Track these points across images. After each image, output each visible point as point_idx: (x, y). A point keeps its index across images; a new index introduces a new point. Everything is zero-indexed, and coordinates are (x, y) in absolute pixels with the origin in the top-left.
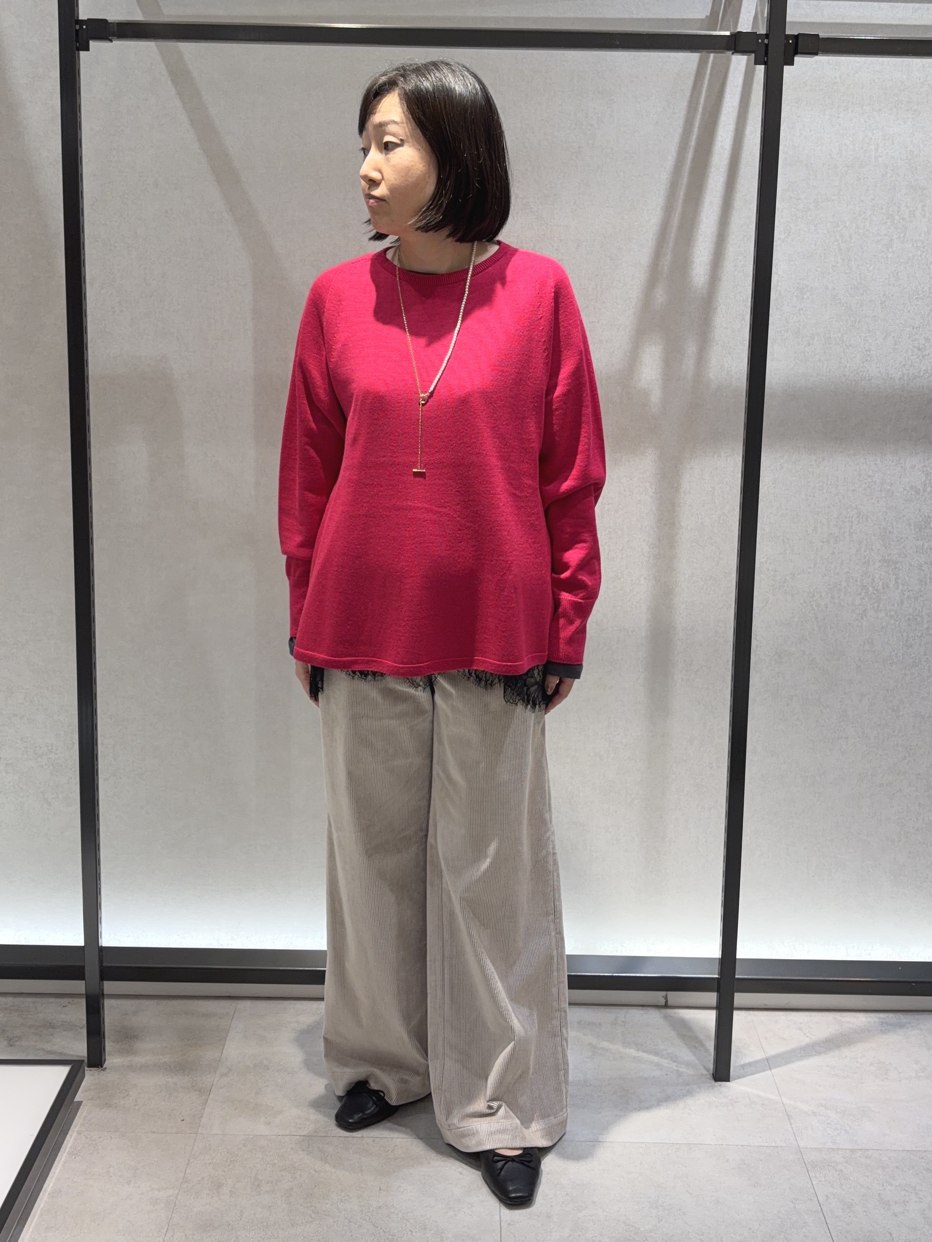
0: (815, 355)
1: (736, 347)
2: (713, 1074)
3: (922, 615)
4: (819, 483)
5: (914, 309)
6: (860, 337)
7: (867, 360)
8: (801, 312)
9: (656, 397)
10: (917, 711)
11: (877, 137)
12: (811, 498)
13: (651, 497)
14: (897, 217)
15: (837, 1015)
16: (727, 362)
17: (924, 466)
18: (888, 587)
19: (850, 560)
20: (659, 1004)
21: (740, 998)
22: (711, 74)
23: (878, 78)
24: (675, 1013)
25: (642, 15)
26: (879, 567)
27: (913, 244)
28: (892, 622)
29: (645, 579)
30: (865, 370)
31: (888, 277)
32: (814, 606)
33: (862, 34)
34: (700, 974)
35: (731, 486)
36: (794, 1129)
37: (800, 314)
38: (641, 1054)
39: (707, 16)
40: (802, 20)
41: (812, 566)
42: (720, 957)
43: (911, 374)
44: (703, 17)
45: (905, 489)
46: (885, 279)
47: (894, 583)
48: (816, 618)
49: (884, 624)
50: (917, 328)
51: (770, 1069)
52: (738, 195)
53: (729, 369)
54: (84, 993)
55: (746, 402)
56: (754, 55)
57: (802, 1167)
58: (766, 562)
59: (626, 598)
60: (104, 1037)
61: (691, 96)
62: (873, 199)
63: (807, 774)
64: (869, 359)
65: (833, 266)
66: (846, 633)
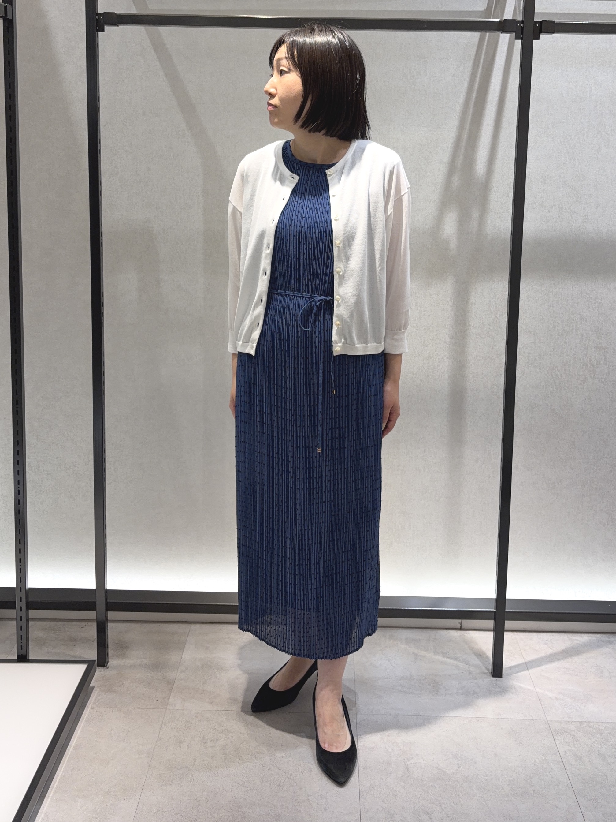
0: (553, 218)
1: (504, 214)
2: (492, 673)
4: (556, 298)
6: (581, 207)
7: (585, 222)
8: (544, 192)
9: (453, 244)
11: (591, 84)
12: (551, 308)
13: (451, 307)
14: (603, 133)
15: (570, 636)
16: (498, 222)
18: (600, 363)
19: (576, 347)
20: (457, 627)
21: (508, 624)
22: (487, 45)
23: (591, 47)
24: (467, 634)
25: (445, 8)
26: (594, 351)
28: (603, 385)
29: (447, 358)
30: (585, 228)
31: (598, 170)
32: (554, 376)
33: (581, 20)
34: (482, 609)
35: (500, 300)
36: (544, 709)
37: (543, 193)
38: (446, 659)
39: (485, 9)
40: (544, 11)
41: (552, 350)
42: (496, 598)
43: (613, 231)
44: (483, 10)
46: (597, 171)
47: (604, 361)
48: (555, 383)
49: (598, 387)
51: (528, 669)
52: (504, 119)
53: (499, 227)
54: (96, 619)
55: (511, 248)
56: (514, 33)
57: (549, 733)
58: (523, 348)
59: (435, 370)
60: (108, 647)
61: (475, 59)
62: (589, 122)
63: (550, 482)
64: (587, 221)
65: (564, 163)
66: (574, 393)
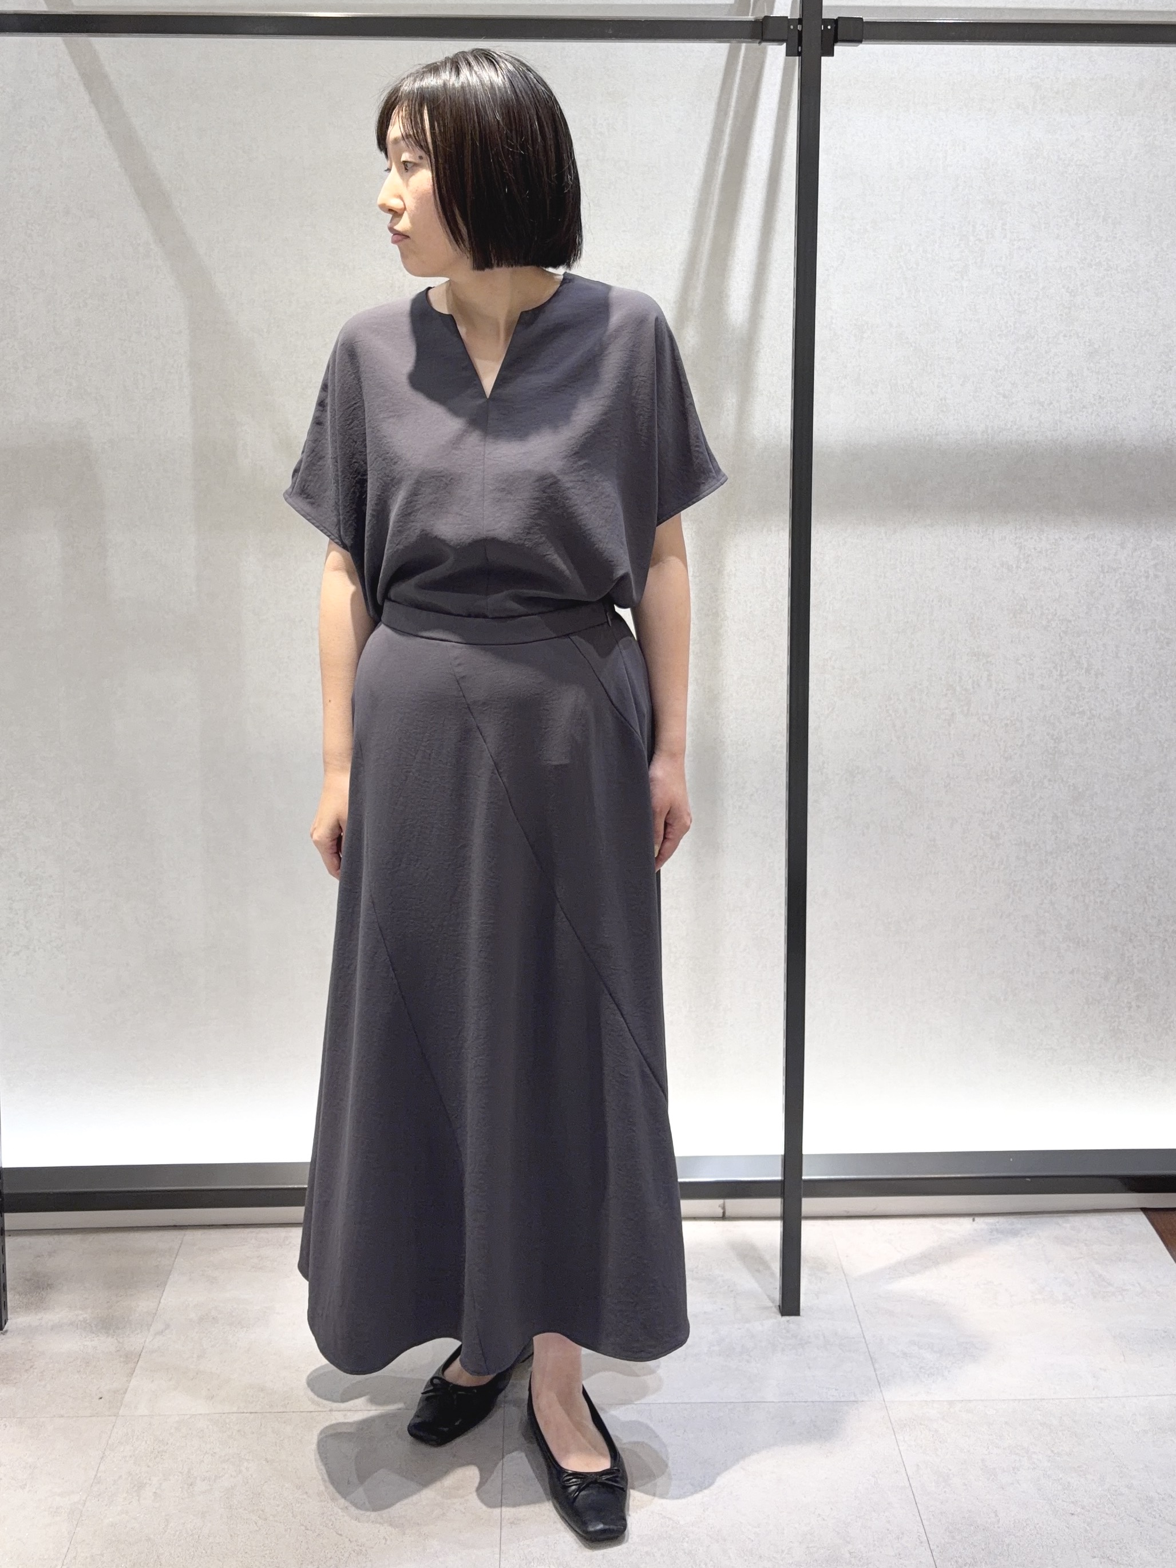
0: (880, 406)
2: (779, 1307)
3: (1021, 721)
4: (890, 561)
5: (997, 348)
6: (933, 384)
7: (942, 411)
8: (861, 355)
10: (1020, 838)
11: (945, 143)
12: (882, 579)
14: (972, 238)
17: (1016, 538)
18: (979, 685)
19: (932, 654)
20: (717, 1215)
21: (809, 1204)
22: (743, 69)
23: (944, 72)
24: (735, 1227)
26: (967, 662)
27: (993, 270)
28: (987, 728)
30: (941, 423)
31: (963, 310)
32: (891, 712)
37: (860, 357)
41: (886, 662)
43: (996, 428)
45: (995, 567)
46: (961, 313)
47: (986, 680)
48: (894, 726)
49: (977, 731)
50: (1001, 371)
53: (778, 425)
56: (785, 44)
58: (830, 658)
61: (720, 97)
62: (943, 217)
63: (889, 920)
64: (945, 410)
65: (897, 299)
66: (930, 744)
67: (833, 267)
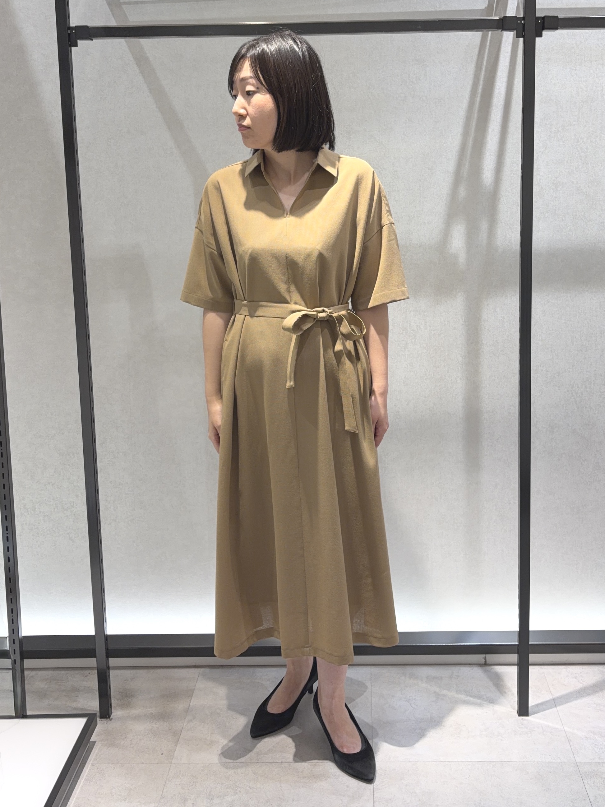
0: (567, 227)
1: (514, 224)
2: (518, 711)
4: (573, 312)
7: (601, 229)
8: (556, 199)
9: (462, 258)
11: (602, 83)
12: (568, 322)
13: (462, 325)
15: (601, 668)
16: (509, 234)
19: (596, 362)
20: (481, 663)
21: (533, 657)
22: (490, 46)
23: (601, 43)
24: (491, 669)
25: (443, 8)
29: (460, 379)
30: (601, 236)
32: (574, 394)
34: (506, 642)
36: (573, 749)
37: (556, 201)
38: (469, 698)
39: (486, 7)
40: (549, 7)
41: (571, 367)
44: (484, 7)
48: (576, 401)
51: (556, 707)
52: (511, 124)
53: (510, 238)
56: (516, 31)
57: (578, 776)
58: (540, 365)
59: (449, 393)
60: (110, 698)
61: (478, 60)
63: (574, 506)
65: (576, 168)
66: (596, 411)
67: (540, 151)
